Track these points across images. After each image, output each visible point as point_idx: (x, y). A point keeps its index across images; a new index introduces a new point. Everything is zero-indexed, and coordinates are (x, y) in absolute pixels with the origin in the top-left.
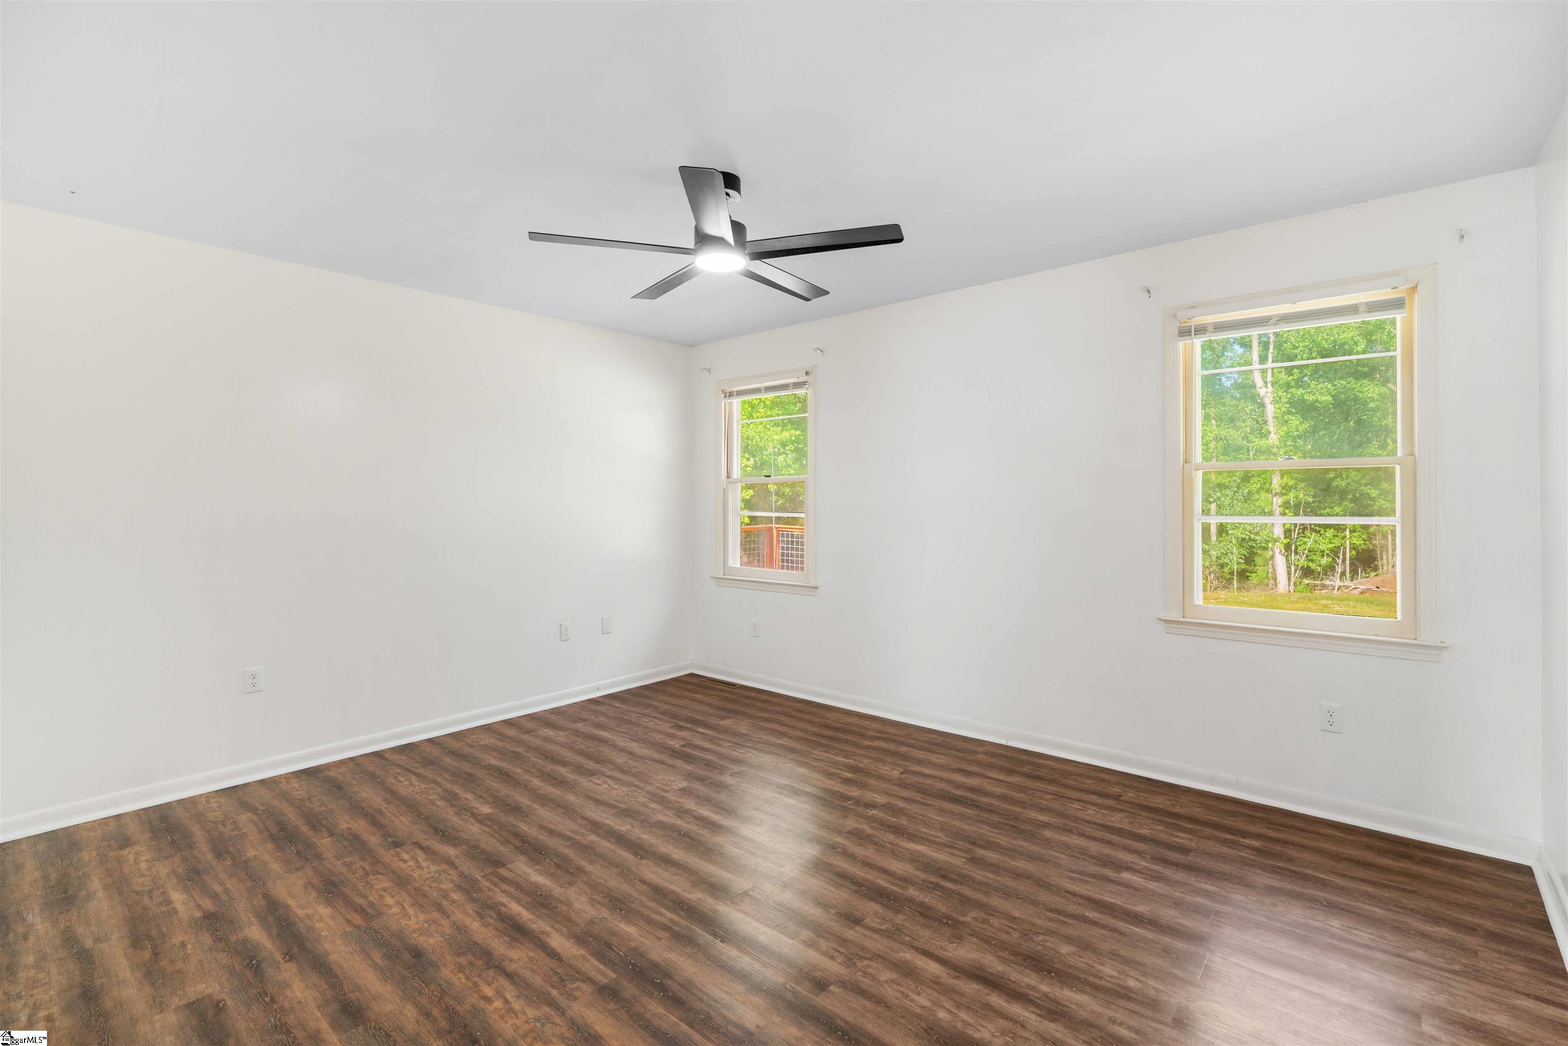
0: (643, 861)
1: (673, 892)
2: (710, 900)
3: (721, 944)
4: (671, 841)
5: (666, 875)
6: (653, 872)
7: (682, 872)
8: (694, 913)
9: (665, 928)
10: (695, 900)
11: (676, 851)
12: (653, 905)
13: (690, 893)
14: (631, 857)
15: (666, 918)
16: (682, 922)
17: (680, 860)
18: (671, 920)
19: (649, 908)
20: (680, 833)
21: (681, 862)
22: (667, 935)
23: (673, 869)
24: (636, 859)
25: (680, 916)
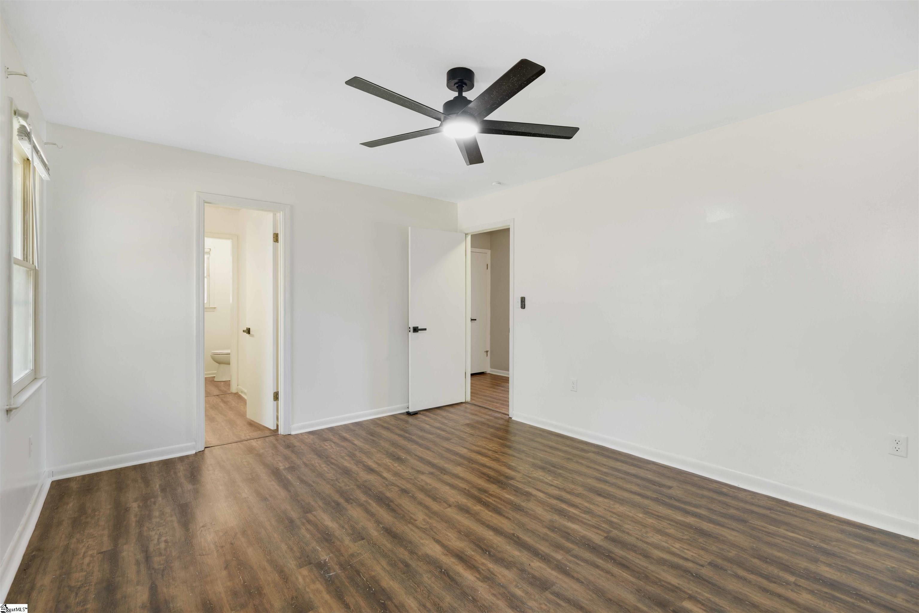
0: (512, 532)
1: (489, 511)
2: (470, 505)
3: (466, 487)
4: (495, 546)
5: (495, 521)
6: (503, 523)
7: (486, 522)
8: (478, 500)
9: (491, 495)
10: (478, 506)
11: (491, 538)
12: (499, 506)
13: (481, 510)
14: (521, 536)
15: (492, 499)
16: (483, 497)
17: (487, 530)
18: (489, 498)
19: (501, 504)
20: (489, 554)
21: (487, 528)
22: (490, 492)
23: (491, 524)
24: (518, 535)
25: (485, 499)
